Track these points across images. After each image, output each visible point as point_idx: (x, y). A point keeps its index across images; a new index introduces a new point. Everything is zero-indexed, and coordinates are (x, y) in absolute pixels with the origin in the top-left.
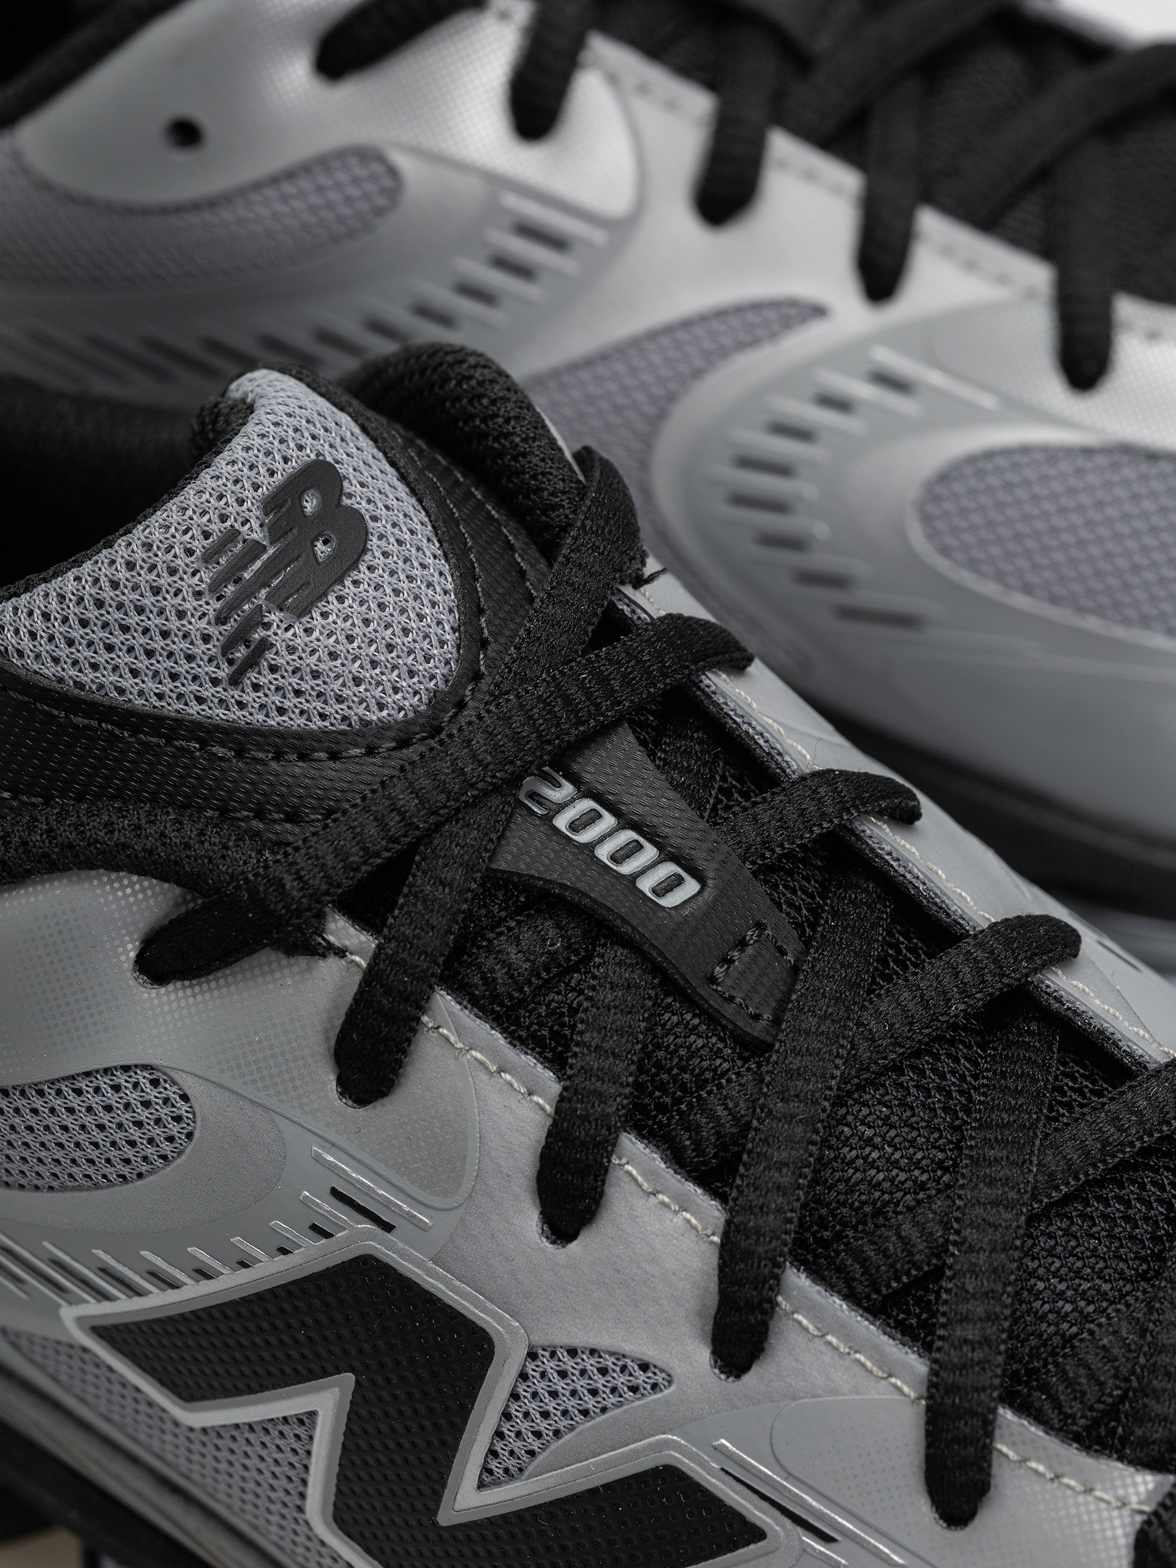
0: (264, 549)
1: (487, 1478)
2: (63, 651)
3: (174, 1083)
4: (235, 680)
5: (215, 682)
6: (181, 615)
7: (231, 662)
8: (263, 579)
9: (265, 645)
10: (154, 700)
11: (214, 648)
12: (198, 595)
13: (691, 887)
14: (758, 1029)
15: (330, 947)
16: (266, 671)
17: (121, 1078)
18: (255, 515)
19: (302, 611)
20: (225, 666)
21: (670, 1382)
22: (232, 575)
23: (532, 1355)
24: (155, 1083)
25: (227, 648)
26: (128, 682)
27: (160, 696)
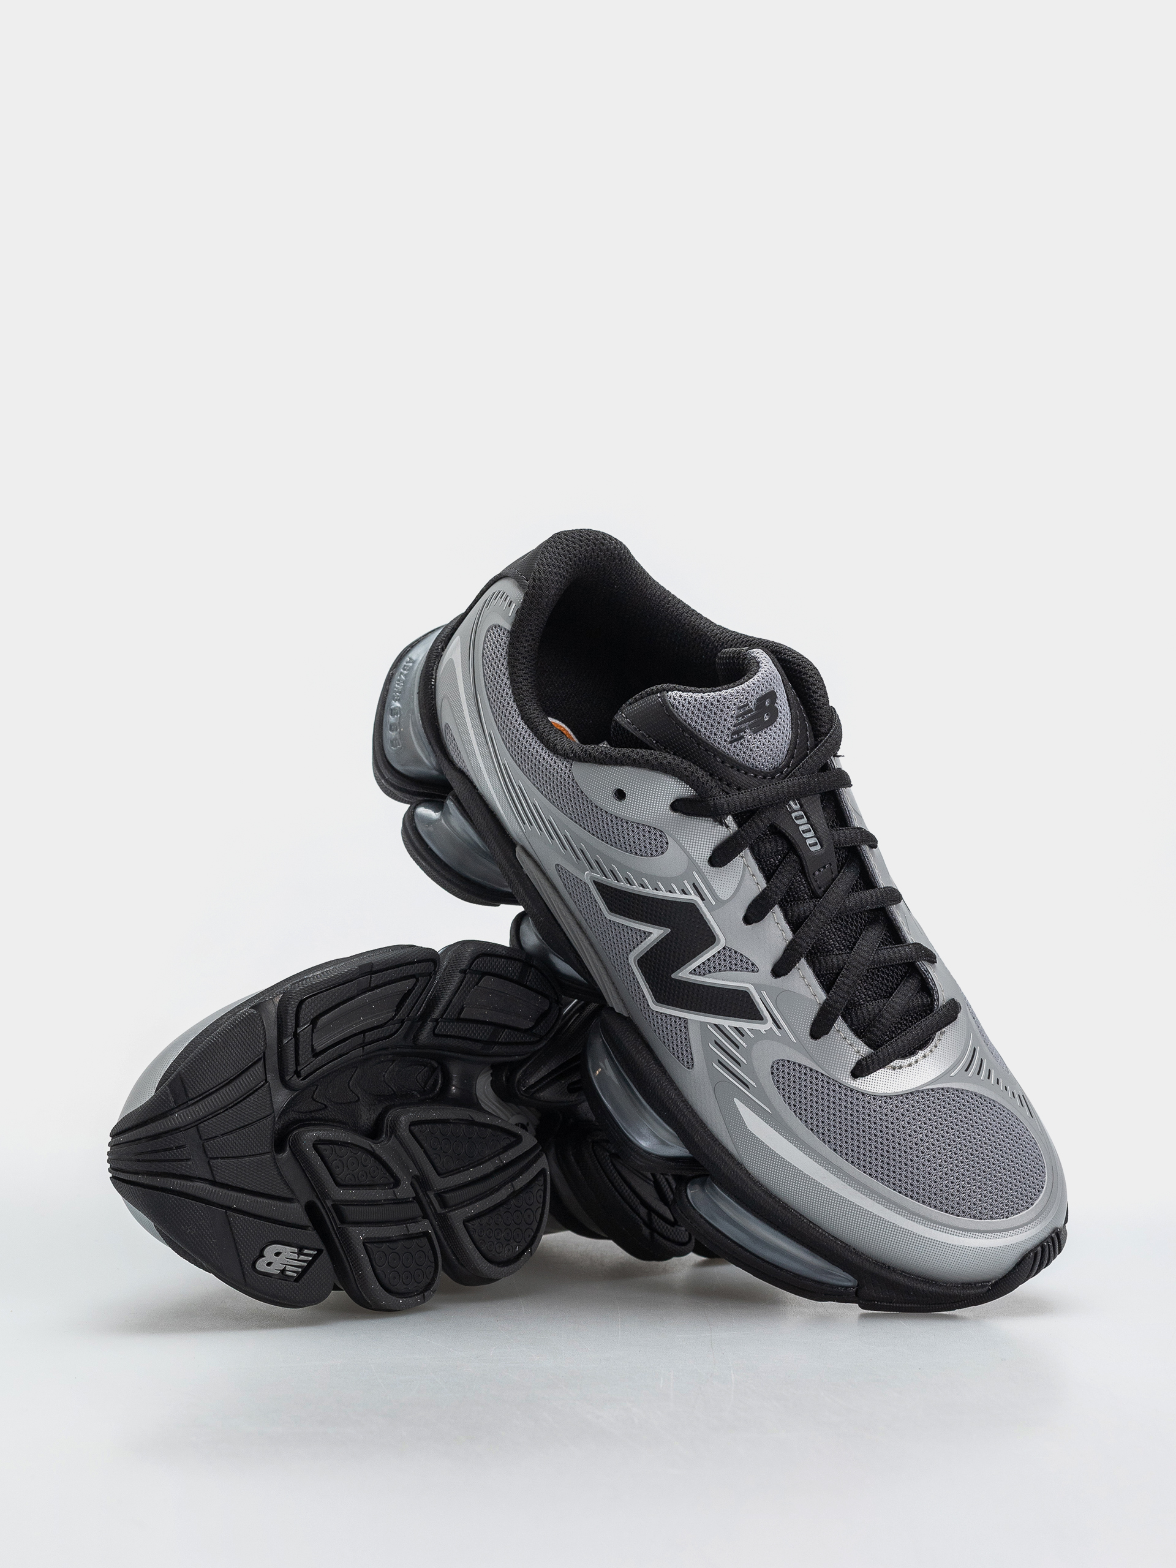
0: (753, 711)
1: (693, 972)
2: (690, 715)
3: (666, 838)
4: (731, 742)
5: (725, 741)
6: (725, 720)
7: (732, 738)
8: (749, 720)
9: (743, 737)
10: (707, 737)
11: (729, 732)
12: (732, 717)
13: (818, 847)
14: (819, 892)
15: (726, 824)
16: (739, 744)
17: (652, 831)
18: (754, 701)
19: (755, 732)
20: (730, 738)
21: (758, 971)
22: (742, 715)
23: (724, 948)
24: (661, 836)
25: (733, 734)
26: (703, 730)
27: (709, 737)
